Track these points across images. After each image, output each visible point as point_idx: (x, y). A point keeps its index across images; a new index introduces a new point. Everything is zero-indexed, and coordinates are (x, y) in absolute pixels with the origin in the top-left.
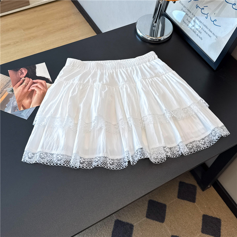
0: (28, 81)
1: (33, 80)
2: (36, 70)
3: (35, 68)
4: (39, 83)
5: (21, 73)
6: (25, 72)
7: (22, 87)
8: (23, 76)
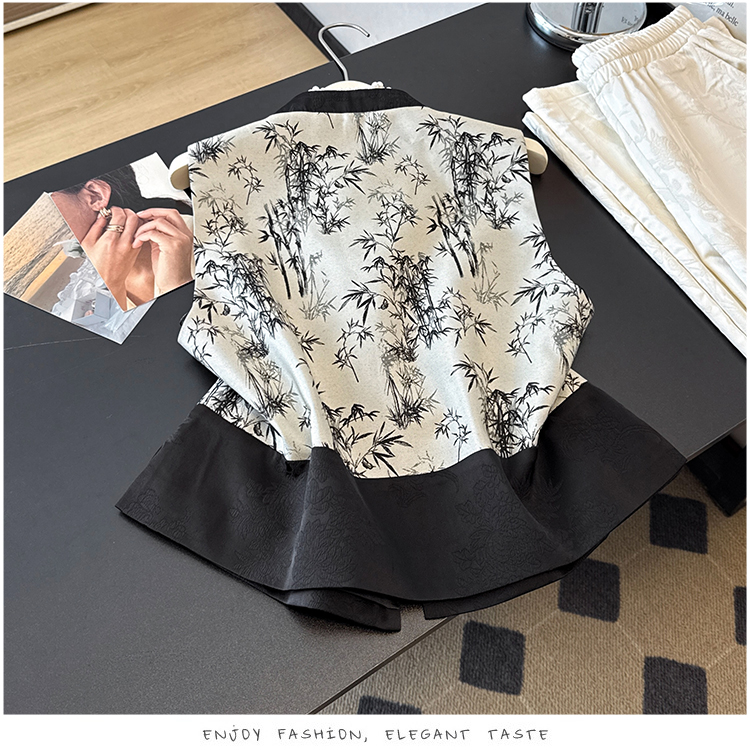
1: (136, 212)
3: (132, 173)
4: (157, 218)
5: (92, 196)
7: (109, 238)
8: (102, 205)
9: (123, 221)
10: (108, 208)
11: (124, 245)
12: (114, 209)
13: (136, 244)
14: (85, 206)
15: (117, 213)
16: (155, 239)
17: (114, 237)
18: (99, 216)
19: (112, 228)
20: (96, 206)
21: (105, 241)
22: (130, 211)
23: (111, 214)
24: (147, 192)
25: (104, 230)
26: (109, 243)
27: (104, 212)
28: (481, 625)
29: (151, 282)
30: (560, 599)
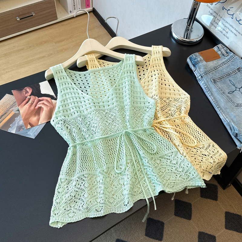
0: (34, 99)
1: (38, 98)
2: (41, 88)
3: (39, 86)
4: (44, 100)
5: (26, 92)
6: (30, 91)
7: (28, 105)
8: (28, 95)
9: (34, 100)
10: (30, 96)
11: (32, 108)
12: (32, 96)
13: (36, 107)
14: (23, 95)
15: (32, 97)
16: (43, 106)
17: (30, 105)
18: (27, 98)
19: (30, 102)
20: (26, 95)
21: (27, 106)
22: (37, 97)
23: (31, 98)
24: (43, 92)
25: (27, 102)
27: (29, 97)
28: (152, 219)
30: (175, 212)
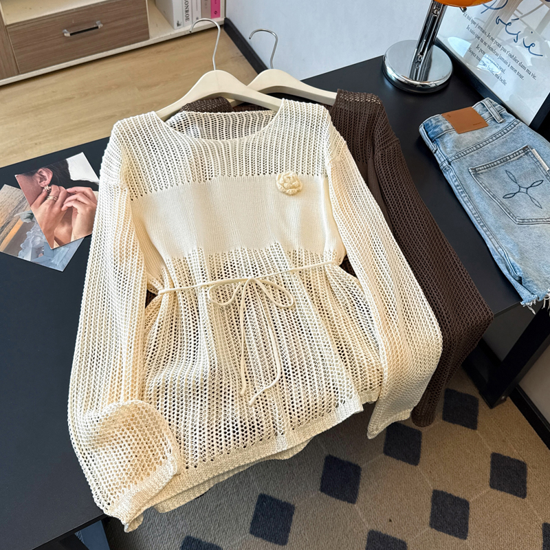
0: (57, 192)
1: (66, 189)
2: (69, 169)
3: (66, 165)
4: (79, 192)
5: (41, 178)
6: (48, 176)
7: (47, 203)
8: (46, 184)
9: (57, 194)
10: (49, 185)
11: (56, 209)
12: (53, 187)
13: (63, 208)
14: (36, 184)
15: (55, 188)
16: (76, 206)
17: (51, 203)
18: (44, 190)
19: (51, 198)
20: (43, 184)
21: (45, 206)
22: (62, 188)
23: (51, 189)
24: (74, 176)
25: (45, 198)
26: (48, 207)
27: (47, 188)
29: (70, 232)
